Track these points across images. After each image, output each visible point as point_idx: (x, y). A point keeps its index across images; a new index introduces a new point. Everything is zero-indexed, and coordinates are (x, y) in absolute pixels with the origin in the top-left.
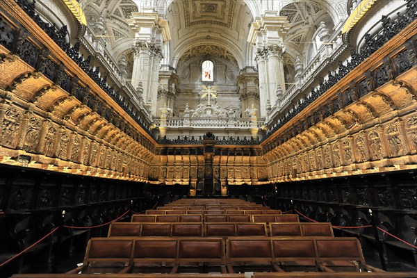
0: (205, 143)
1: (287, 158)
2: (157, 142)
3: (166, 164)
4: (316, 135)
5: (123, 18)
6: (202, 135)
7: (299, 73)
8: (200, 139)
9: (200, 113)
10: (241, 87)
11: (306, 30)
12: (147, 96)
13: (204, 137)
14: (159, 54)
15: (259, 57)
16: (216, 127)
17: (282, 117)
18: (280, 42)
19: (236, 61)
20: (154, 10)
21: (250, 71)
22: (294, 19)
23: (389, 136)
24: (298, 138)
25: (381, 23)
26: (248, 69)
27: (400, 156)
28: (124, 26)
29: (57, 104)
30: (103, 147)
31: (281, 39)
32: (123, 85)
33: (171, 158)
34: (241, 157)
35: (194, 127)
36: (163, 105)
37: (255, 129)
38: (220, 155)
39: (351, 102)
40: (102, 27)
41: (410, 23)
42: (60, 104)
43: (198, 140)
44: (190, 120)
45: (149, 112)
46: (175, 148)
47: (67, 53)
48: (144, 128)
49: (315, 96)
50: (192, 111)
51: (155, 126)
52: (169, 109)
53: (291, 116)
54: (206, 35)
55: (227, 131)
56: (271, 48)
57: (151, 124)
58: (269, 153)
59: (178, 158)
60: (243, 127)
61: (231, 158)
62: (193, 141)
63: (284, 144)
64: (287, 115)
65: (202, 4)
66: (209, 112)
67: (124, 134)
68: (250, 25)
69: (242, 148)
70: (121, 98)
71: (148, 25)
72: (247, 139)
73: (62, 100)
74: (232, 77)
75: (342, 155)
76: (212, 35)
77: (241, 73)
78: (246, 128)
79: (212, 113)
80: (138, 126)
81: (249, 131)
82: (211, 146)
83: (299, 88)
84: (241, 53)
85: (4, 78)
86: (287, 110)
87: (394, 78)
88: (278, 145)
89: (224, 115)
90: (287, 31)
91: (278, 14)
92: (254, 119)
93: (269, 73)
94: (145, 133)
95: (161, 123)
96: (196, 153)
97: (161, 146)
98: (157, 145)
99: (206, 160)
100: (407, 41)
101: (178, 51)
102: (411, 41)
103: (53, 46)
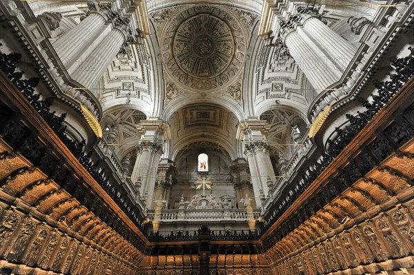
0: (200, 240)
1: (290, 257)
2: (149, 239)
3: (156, 267)
4: (314, 230)
5: (133, 124)
6: (197, 229)
7: (284, 166)
8: (195, 234)
9: (195, 205)
10: (235, 176)
11: (285, 128)
12: (144, 189)
13: (199, 231)
14: (159, 151)
15: (248, 151)
16: (212, 220)
17: (276, 208)
18: (264, 139)
19: (228, 153)
20: (159, 118)
21: (241, 162)
22: (273, 121)
23: (383, 232)
24: (297, 233)
25: (336, 133)
26: (239, 161)
27: (403, 257)
28: (133, 129)
29: (57, 206)
30: (90, 250)
31: (264, 137)
32: (123, 181)
33: (162, 258)
34: (240, 256)
35: (189, 220)
36: (159, 196)
37: (252, 222)
38: (217, 254)
39: (335, 196)
40: (114, 136)
41: (357, 134)
42: (60, 206)
43: (193, 235)
44: (185, 212)
45: (144, 206)
46: (167, 245)
47: (80, 161)
48: (136, 224)
49: (302, 189)
50: (187, 202)
51: (148, 220)
52: (165, 201)
53: (285, 208)
54: (201, 134)
55: (223, 224)
56: (257, 144)
57: (145, 218)
58: (270, 251)
59: (170, 259)
60: (239, 220)
61: (230, 257)
62: (187, 237)
63: (284, 240)
64: (280, 207)
65: (197, 113)
66: (204, 203)
67: (114, 233)
68: (237, 126)
69: (241, 244)
70: (119, 194)
71: (152, 129)
72: (245, 232)
73: (63, 202)
74: (226, 167)
75: (346, 254)
76: (205, 134)
77: (233, 164)
78: (242, 220)
79: (207, 204)
80: (131, 222)
81: (246, 224)
82: (207, 243)
83: (287, 180)
84: (232, 147)
85: (18, 186)
86: (279, 202)
87: (363, 176)
88: (278, 241)
89: (220, 206)
90: (268, 130)
91: (259, 118)
92: (250, 210)
93: (258, 164)
94: (136, 230)
95: (155, 217)
96: (190, 252)
97: (152, 244)
98: (148, 243)
99: (201, 260)
100: (361, 146)
101: (177, 147)
102: (364, 147)
103: (70, 157)
